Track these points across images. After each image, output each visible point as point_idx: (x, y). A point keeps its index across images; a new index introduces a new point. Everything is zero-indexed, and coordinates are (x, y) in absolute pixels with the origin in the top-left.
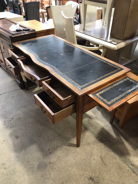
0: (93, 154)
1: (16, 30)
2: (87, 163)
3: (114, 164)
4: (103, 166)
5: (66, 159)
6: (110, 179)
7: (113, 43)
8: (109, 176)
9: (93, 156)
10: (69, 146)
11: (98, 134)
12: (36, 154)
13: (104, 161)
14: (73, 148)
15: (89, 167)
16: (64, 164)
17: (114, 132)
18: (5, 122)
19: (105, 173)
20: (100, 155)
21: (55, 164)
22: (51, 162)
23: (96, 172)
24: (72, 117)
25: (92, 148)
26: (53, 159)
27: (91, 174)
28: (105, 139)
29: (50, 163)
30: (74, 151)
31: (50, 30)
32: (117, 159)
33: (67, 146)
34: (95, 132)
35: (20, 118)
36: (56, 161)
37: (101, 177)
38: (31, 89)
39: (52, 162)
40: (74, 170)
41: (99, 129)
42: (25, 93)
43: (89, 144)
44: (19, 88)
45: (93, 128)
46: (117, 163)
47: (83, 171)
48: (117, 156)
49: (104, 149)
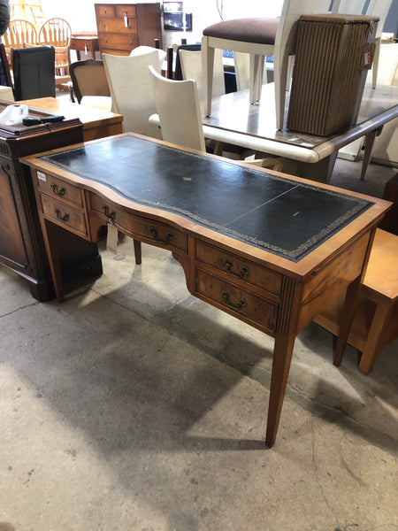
0: (320, 461)
1: (24, 120)
2: (312, 490)
3: (385, 478)
4: (357, 490)
5: (248, 491)
6: (389, 522)
7: (303, 144)
8: (386, 515)
9: (321, 466)
10: (244, 449)
11: (312, 399)
12: (148, 494)
13: (358, 475)
14: (256, 452)
15: (321, 501)
16: (245, 506)
17: (354, 387)
18: (16, 410)
19: (371, 508)
20: (338, 458)
21: (220, 513)
22: (206, 508)
23: (347, 509)
24: (223, 364)
25: (310, 442)
26: (209, 500)
27: (334, 520)
28: (339, 411)
29: (204, 513)
30: (261, 461)
31: (111, 122)
32: (389, 460)
33: (236, 450)
34: (302, 398)
35: (65, 391)
36: (220, 502)
37: (365, 522)
38: (75, 297)
39: (209, 508)
40: (282, 519)
41: (310, 385)
42: (55, 312)
43: (296, 432)
44: (34, 301)
45: (294, 386)
46: (391, 474)
47: (308, 517)
48: (385, 453)
49: (343, 440)
